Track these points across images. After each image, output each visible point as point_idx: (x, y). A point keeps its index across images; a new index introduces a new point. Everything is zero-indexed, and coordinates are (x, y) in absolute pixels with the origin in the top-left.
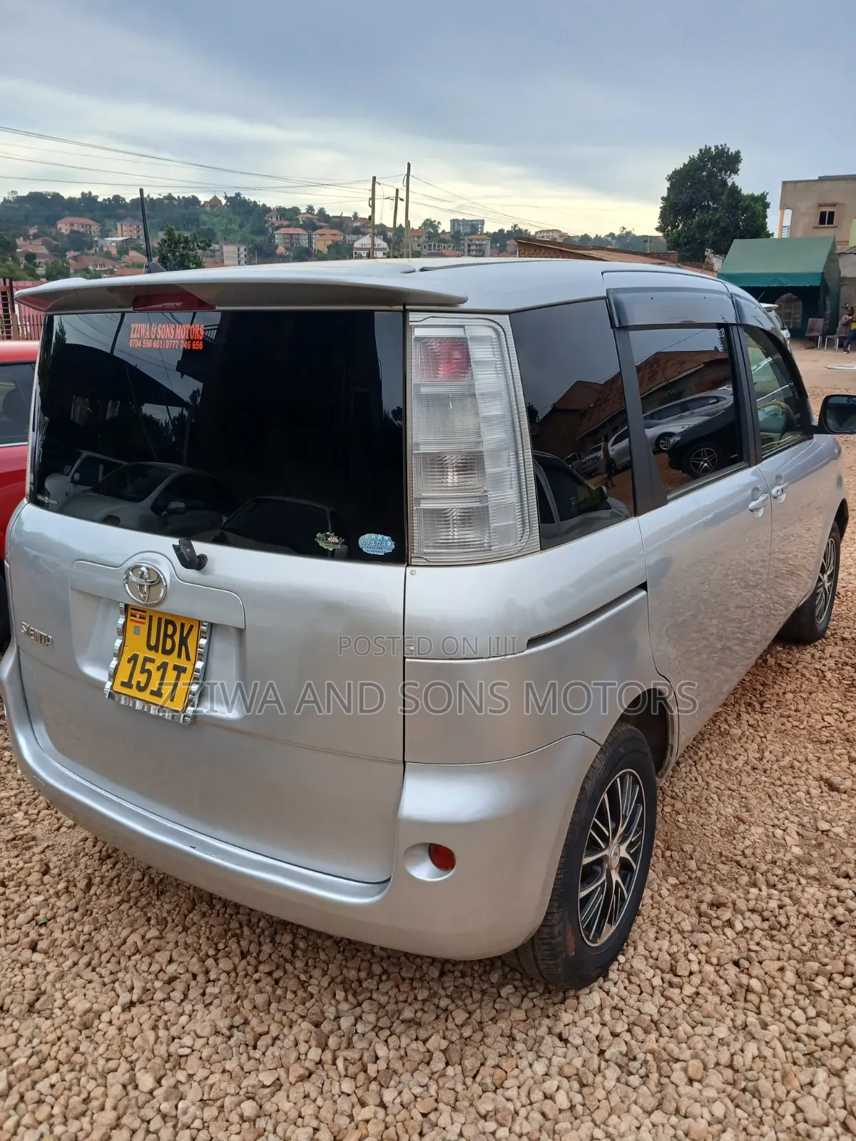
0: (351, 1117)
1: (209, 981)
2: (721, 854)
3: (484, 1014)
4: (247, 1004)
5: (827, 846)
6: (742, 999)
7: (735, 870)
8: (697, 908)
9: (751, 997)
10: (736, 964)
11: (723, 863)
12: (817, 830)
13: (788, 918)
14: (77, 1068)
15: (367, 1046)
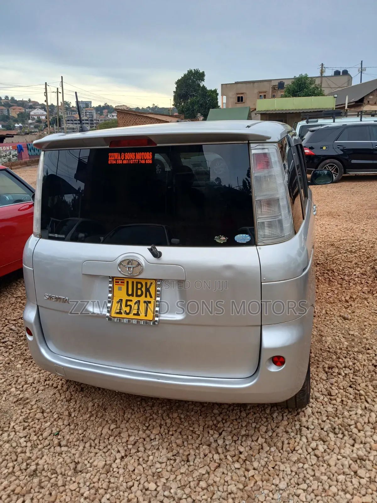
0: (245, 476)
1: (151, 440)
2: (321, 349)
3: (272, 426)
4: (174, 445)
5: (356, 340)
6: (359, 399)
7: (329, 354)
8: (324, 370)
9: (362, 397)
10: (350, 387)
11: (323, 352)
12: (349, 335)
13: (359, 368)
14: (115, 489)
15: (234, 448)
